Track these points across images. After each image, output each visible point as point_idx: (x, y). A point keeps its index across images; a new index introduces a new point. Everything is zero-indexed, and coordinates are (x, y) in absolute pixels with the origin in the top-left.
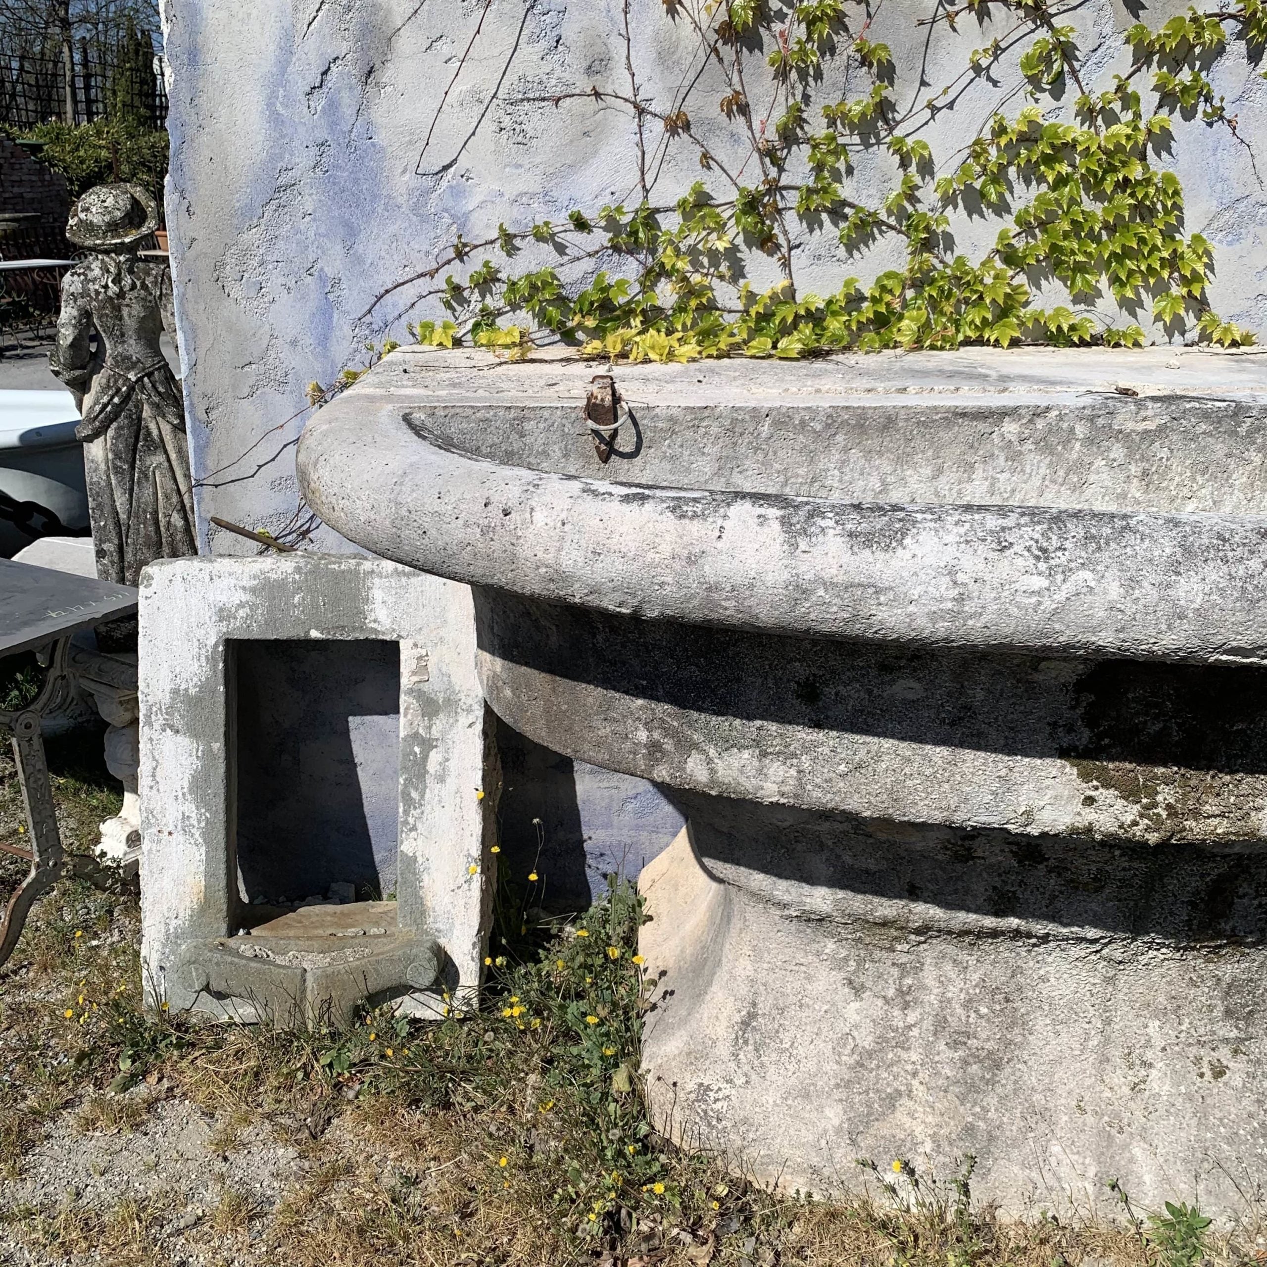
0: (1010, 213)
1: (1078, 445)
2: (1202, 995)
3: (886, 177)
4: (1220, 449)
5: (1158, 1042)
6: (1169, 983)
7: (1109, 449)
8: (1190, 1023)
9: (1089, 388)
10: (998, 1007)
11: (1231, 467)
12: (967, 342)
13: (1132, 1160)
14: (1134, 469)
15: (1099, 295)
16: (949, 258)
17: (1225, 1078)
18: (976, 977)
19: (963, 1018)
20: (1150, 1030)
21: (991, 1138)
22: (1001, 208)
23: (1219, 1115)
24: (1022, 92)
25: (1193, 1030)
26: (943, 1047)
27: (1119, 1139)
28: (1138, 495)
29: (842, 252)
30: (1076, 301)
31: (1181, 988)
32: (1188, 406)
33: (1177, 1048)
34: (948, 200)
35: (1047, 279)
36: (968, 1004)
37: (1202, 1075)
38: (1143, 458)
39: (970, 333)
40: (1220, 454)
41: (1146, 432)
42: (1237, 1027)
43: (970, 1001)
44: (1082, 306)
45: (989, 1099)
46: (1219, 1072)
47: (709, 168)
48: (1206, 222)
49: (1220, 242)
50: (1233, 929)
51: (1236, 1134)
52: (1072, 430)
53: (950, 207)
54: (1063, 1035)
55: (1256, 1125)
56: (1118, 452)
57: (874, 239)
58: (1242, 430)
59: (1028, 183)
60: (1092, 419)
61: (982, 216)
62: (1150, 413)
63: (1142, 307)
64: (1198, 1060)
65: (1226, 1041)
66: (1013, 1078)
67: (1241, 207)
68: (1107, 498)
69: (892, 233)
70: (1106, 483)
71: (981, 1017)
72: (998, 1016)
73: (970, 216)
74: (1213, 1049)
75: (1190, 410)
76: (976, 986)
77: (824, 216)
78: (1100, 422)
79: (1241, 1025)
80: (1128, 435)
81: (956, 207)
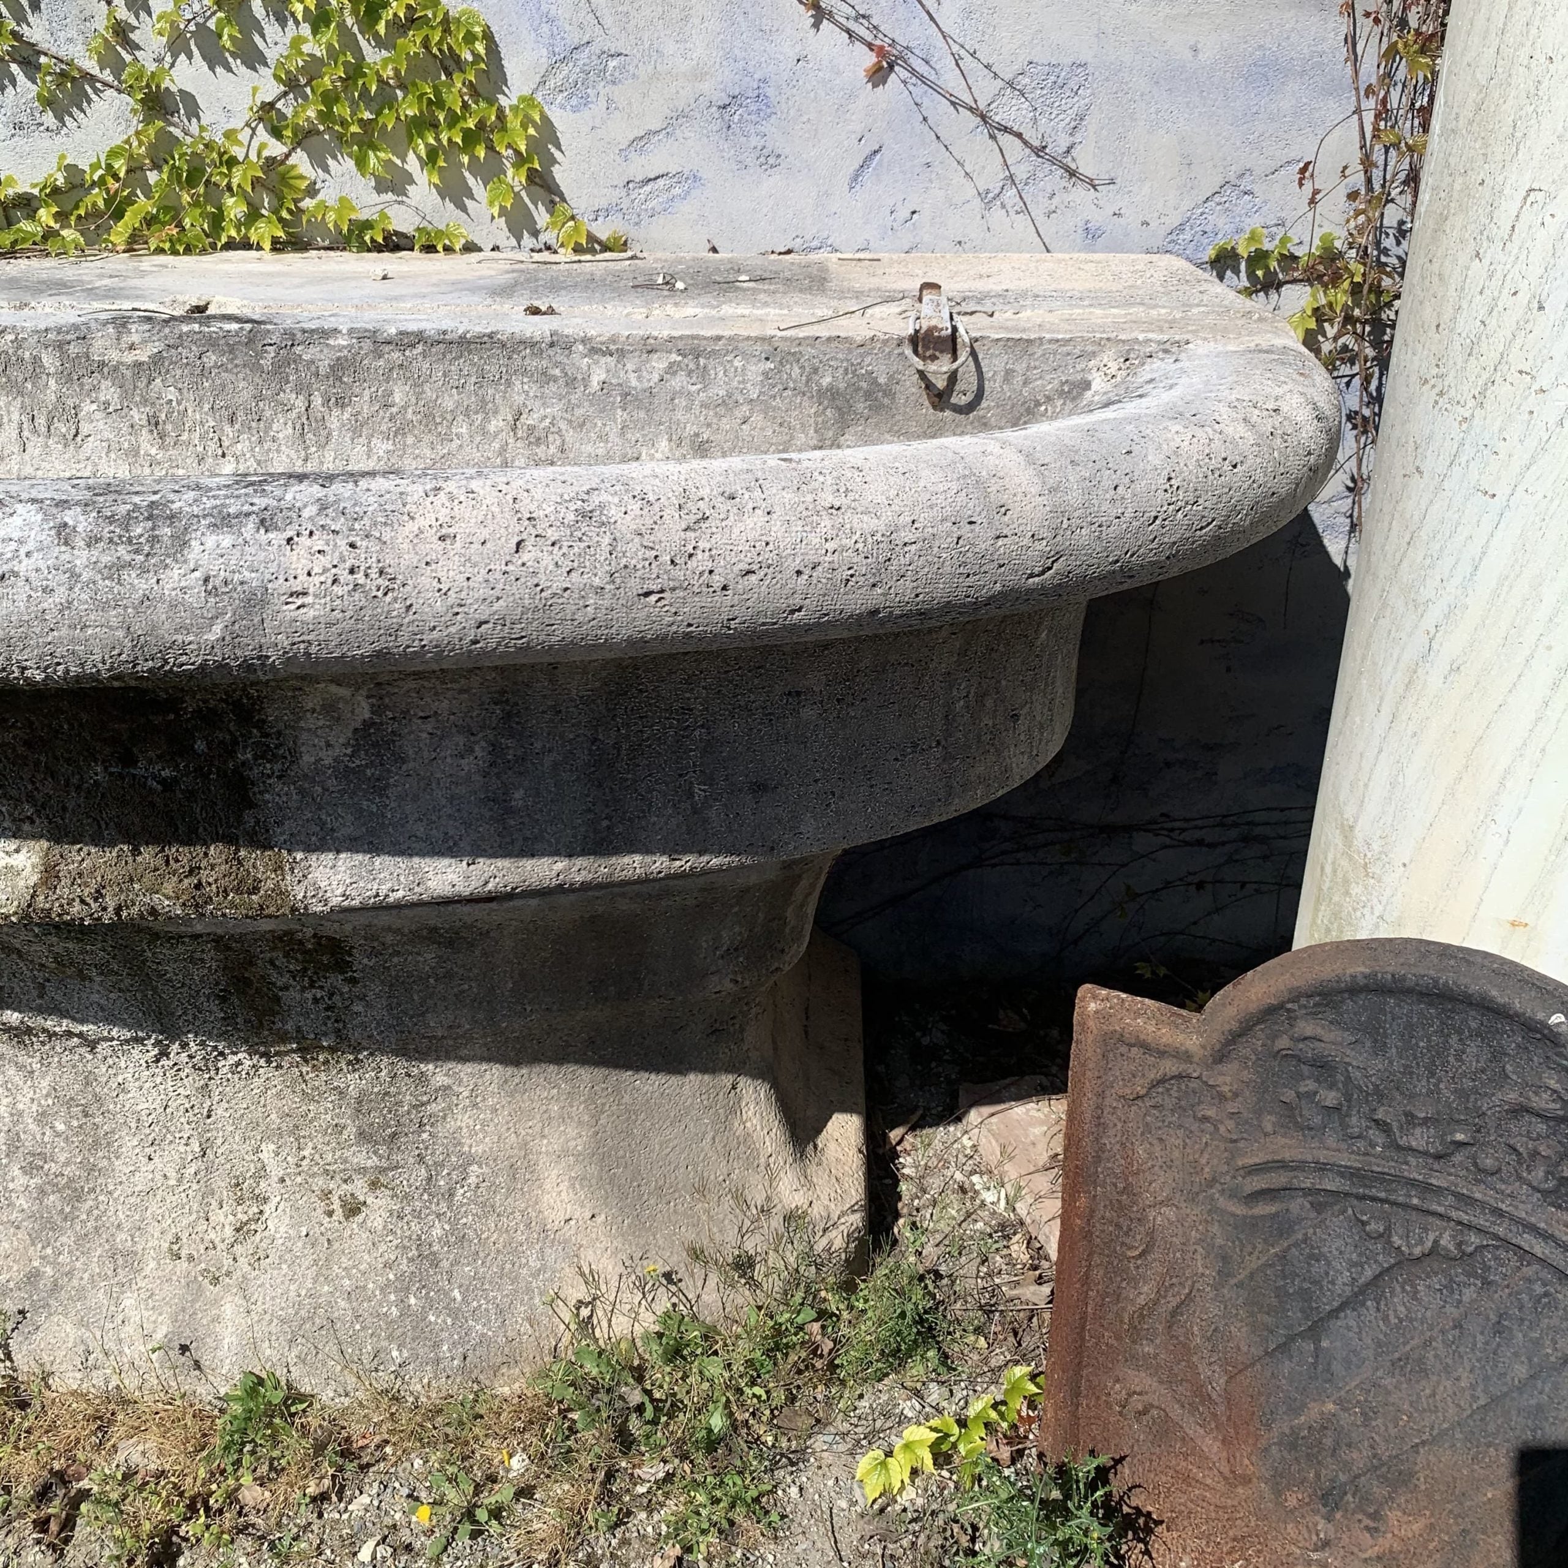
0: (266, 65)
1: (52, 382)
2: (325, 1111)
3: (87, 13)
4: (244, 390)
5: (275, 1171)
6: (279, 1096)
7: (95, 388)
8: (314, 1148)
10: (75, 1123)
11: (268, 413)
12: (230, 246)
13: (216, 1319)
14: (138, 415)
15: (412, 182)
16: (194, 128)
17: (360, 1218)
18: (45, 1083)
19: (38, 1137)
20: (264, 1156)
21: (56, 1287)
22: (254, 59)
23: (345, 1262)
25: (317, 1157)
26: (16, 1172)
27: (210, 1290)
28: (153, 451)
29: (49, 119)
30: (380, 188)
31: (292, 1101)
32: (185, 328)
33: (299, 1179)
34: (177, 45)
35: (335, 157)
36: (42, 1117)
37: (330, 1214)
38: (145, 401)
39: (233, 233)
40: (246, 395)
41: (138, 365)
42: (375, 1153)
43: (43, 1114)
44: (390, 196)
45: (64, 1239)
46: (353, 1209)
48: (538, 80)
49: (562, 107)
51: (365, 1287)
52: (36, 360)
53: (183, 57)
54: (156, 1160)
55: (391, 1277)
56: (109, 392)
57: (89, 101)
59: (282, 21)
60: (61, 346)
61: (229, 70)
62: (135, 338)
63: (472, 197)
64: (326, 1195)
65: (362, 1171)
66: (96, 1212)
67: (583, 56)
68: (113, 456)
69: (110, 92)
70: (106, 435)
71: (58, 1135)
72: (77, 1134)
73: (212, 68)
74: (345, 1181)
75: (188, 334)
76: (48, 1095)
77: (14, 68)
78: (73, 349)
79: (383, 1150)
80: (116, 369)
81: (190, 57)
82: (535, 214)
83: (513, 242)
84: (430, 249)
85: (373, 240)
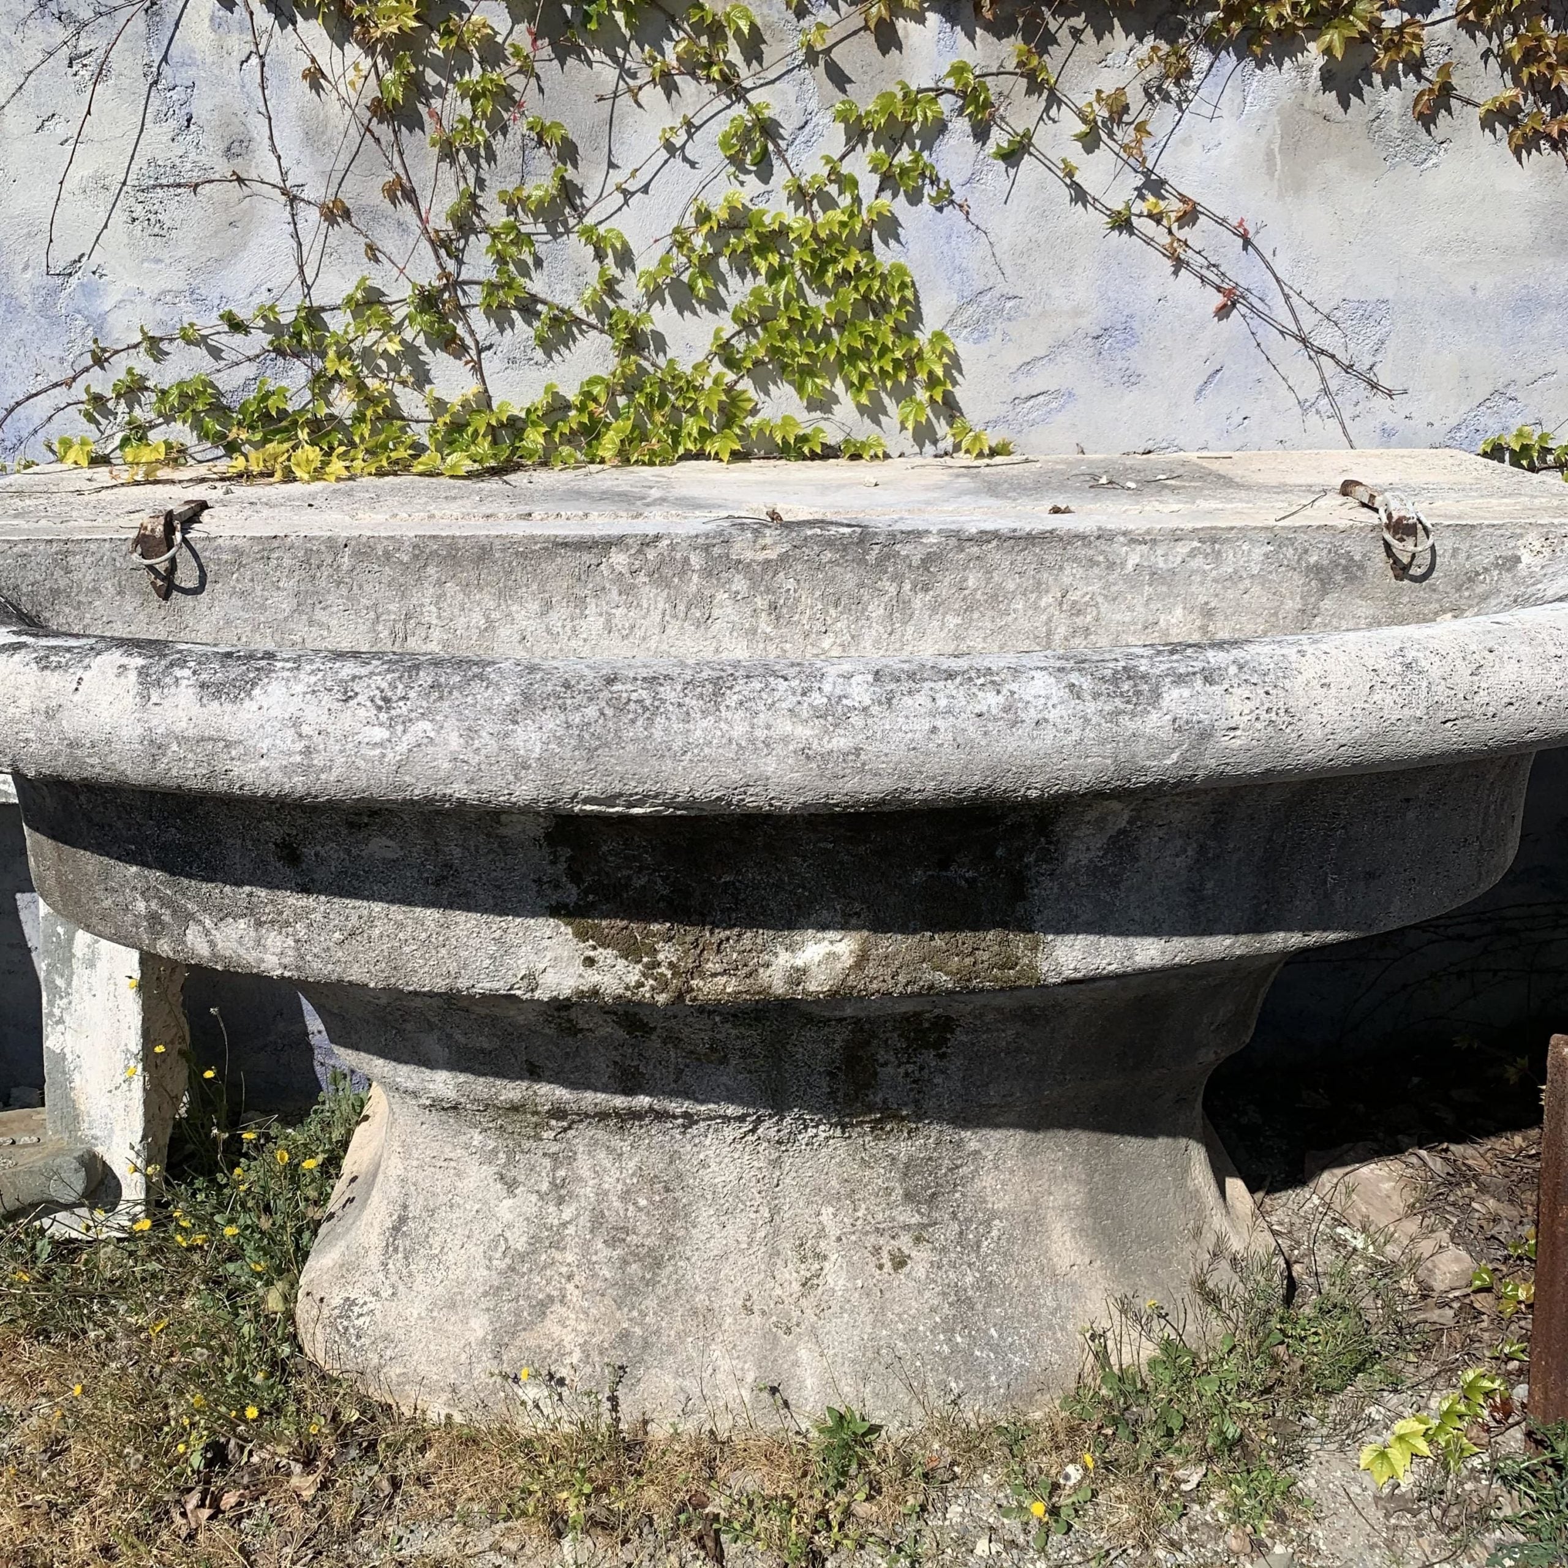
0: (725, 309)
1: (695, 577)
2: (878, 1176)
3: (581, 270)
4: (849, 578)
5: (833, 1231)
6: (840, 1164)
7: (729, 581)
8: (867, 1209)
9: (731, 513)
10: (657, 1198)
11: (865, 598)
12: (688, 456)
13: (796, 1364)
14: (760, 602)
15: (835, 400)
16: (662, 361)
17: (906, 1269)
18: (632, 1165)
19: (622, 1213)
20: (823, 1218)
21: (646, 1345)
22: (715, 304)
23: (897, 1309)
24: (723, 175)
25: (869, 1217)
26: (600, 1246)
27: (785, 1340)
28: (768, 630)
29: (539, 355)
30: (810, 408)
31: (853, 1169)
32: (809, 533)
33: (853, 1238)
34: (654, 295)
35: (775, 383)
36: (626, 1196)
37: (881, 1267)
38: (768, 591)
39: (690, 446)
40: (851, 584)
41: (768, 561)
42: (918, 1212)
43: (628, 1192)
44: (818, 414)
45: (648, 1302)
46: (900, 1262)
47: (377, 261)
48: (948, 317)
49: (966, 339)
50: (885, 1101)
51: (916, 1330)
52: (686, 560)
53: (657, 304)
54: (729, 1227)
55: (938, 1319)
56: (740, 584)
57: (575, 340)
58: (871, 557)
59: (742, 275)
60: (707, 548)
61: (694, 313)
62: (768, 541)
63: (886, 413)
64: (877, 1250)
65: (907, 1227)
66: (675, 1277)
67: (986, 299)
68: (735, 634)
69: (594, 333)
70: (732, 618)
71: (640, 1209)
72: (657, 1209)
73: (681, 313)
74: (893, 1238)
75: (811, 537)
76: (633, 1175)
77: (515, 314)
78: (716, 551)
79: (924, 1209)
80: (749, 565)
81: (663, 303)
82: (936, 426)
83: (917, 449)
84: (856, 457)
85: (812, 451)
